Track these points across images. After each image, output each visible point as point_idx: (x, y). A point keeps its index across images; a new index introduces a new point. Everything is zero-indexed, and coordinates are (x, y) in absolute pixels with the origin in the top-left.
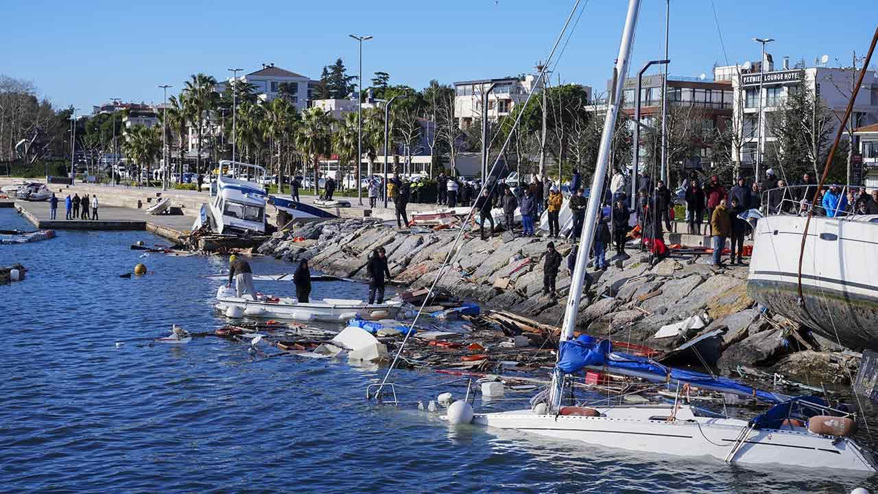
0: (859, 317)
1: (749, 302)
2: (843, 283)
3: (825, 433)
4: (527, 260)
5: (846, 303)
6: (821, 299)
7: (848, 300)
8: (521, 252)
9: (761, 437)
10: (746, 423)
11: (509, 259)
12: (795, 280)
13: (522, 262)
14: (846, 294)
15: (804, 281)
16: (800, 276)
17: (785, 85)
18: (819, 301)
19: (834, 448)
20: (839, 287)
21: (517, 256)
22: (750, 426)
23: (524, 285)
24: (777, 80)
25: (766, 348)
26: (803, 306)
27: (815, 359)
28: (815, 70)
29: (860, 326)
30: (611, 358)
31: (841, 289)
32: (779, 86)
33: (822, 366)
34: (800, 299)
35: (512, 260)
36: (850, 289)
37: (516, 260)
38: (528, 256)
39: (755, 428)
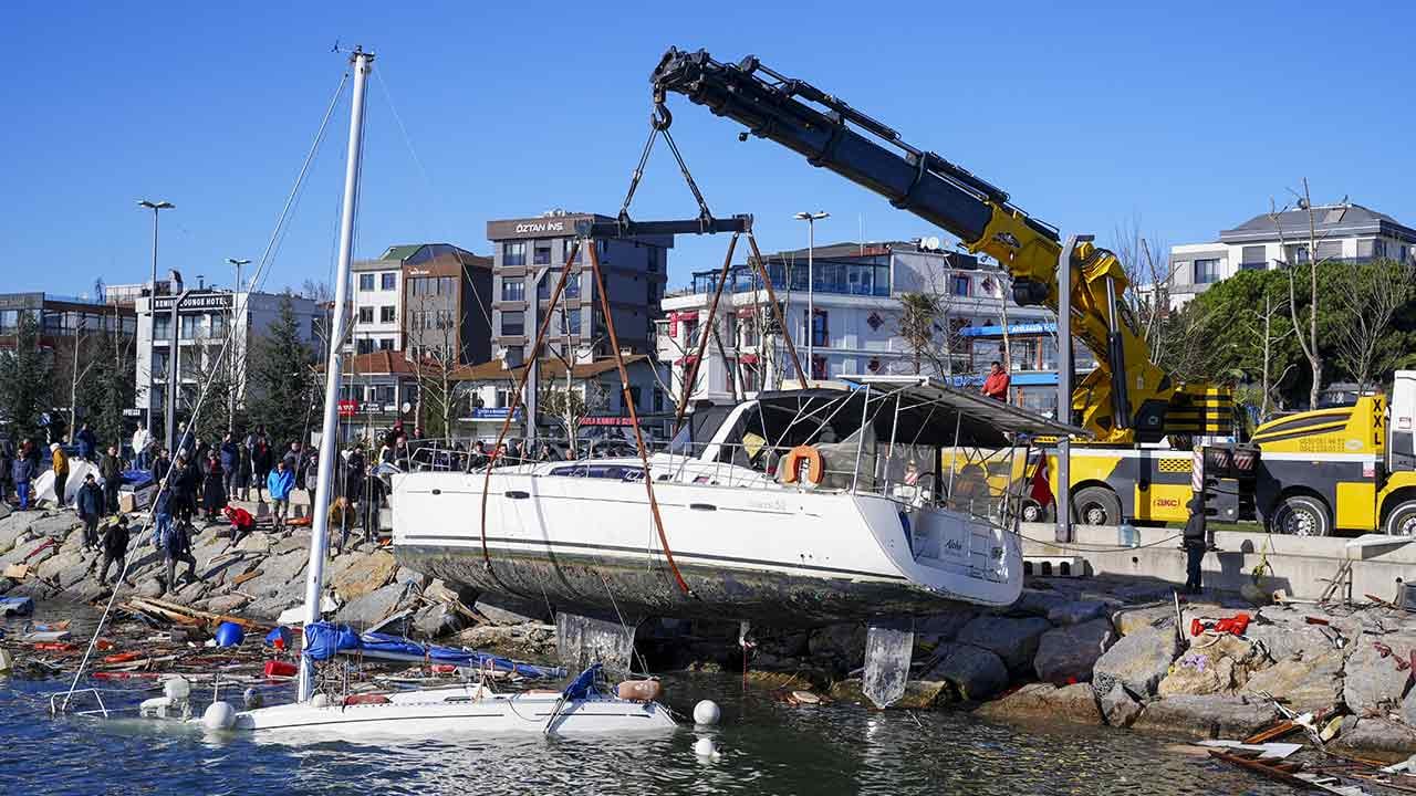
0: (568, 577)
1: (384, 577)
2: (548, 543)
3: (634, 699)
4: (45, 540)
5: (551, 564)
6: (517, 562)
7: (554, 561)
8: (30, 530)
9: (574, 708)
10: (560, 695)
11: (15, 540)
12: (479, 544)
13: (36, 544)
14: (551, 554)
15: (489, 545)
16: (485, 539)
17: (207, 312)
18: (514, 564)
19: (645, 713)
20: (543, 548)
21: (27, 535)
22: (565, 696)
23: (54, 572)
24: (196, 306)
25: (428, 627)
26: (491, 571)
27: (496, 635)
28: (246, 295)
29: (569, 586)
30: (364, 639)
31: (546, 550)
32: (200, 313)
33: (504, 641)
34: (486, 564)
35: (20, 541)
36: (555, 549)
37: (27, 541)
38: (43, 535)
39: (569, 700)
